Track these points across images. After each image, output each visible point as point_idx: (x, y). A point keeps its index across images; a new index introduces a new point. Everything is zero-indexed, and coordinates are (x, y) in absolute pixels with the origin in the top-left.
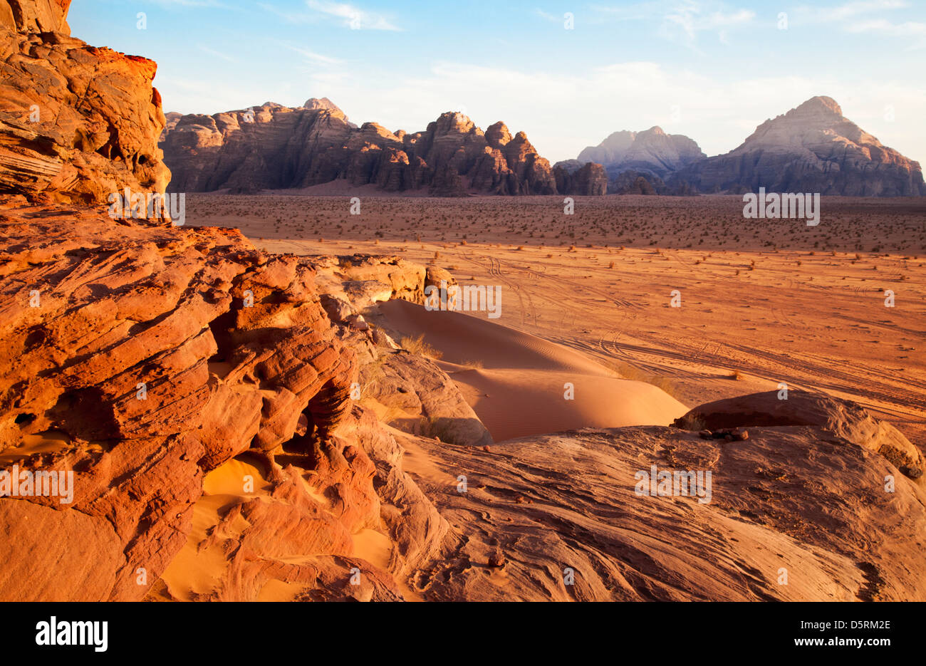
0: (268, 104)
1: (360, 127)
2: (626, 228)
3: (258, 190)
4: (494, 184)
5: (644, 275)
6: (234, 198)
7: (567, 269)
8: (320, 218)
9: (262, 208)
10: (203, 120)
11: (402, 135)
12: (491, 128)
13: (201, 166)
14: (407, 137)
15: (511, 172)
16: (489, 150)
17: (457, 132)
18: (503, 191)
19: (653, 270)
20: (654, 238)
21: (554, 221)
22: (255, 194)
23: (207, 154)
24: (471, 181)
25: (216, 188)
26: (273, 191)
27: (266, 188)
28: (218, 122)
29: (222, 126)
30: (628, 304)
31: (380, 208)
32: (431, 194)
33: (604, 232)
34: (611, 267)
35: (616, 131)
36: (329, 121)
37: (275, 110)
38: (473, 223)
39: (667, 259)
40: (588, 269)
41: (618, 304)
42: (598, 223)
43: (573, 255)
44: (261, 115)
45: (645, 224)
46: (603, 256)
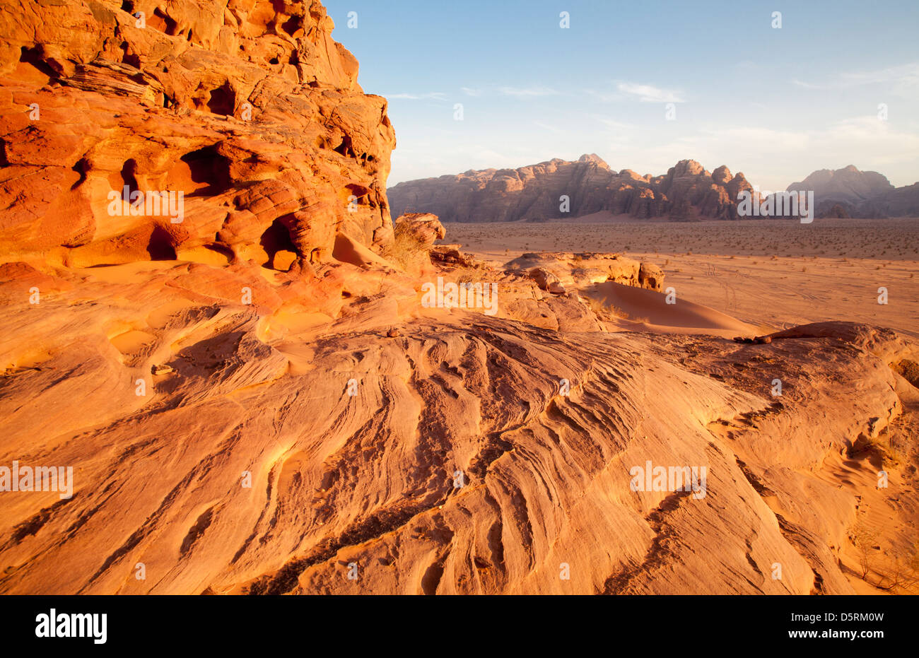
0: (554, 160)
1: (618, 173)
2: (821, 243)
3: (546, 219)
4: (719, 212)
5: (830, 277)
6: (529, 225)
7: (768, 272)
8: (586, 237)
9: (547, 231)
10: (510, 173)
11: (649, 177)
12: (716, 171)
13: (508, 204)
14: (653, 179)
15: (732, 203)
16: (715, 187)
17: (690, 174)
18: (725, 217)
19: (838, 273)
20: (843, 251)
21: (763, 238)
22: (544, 222)
23: (511, 197)
24: (701, 210)
25: (518, 219)
26: (556, 220)
27: (552, 218)
28: (520, 173)
29: (522, 176)
30: (813, 298)
31: (631, 230)
32: (671, 219)
33: (803, 246)
34: (804, 271)
35: (817, 170)
36: (596, 169)
37: (559, 163)
38: (700, 240)
39: (852, 266)
40: (785, 272)
41: (804, 297)
42: (799, 240)
43: (775, 262)
44: (549, 167)
45: (838, 240)
46: (798, 263)
